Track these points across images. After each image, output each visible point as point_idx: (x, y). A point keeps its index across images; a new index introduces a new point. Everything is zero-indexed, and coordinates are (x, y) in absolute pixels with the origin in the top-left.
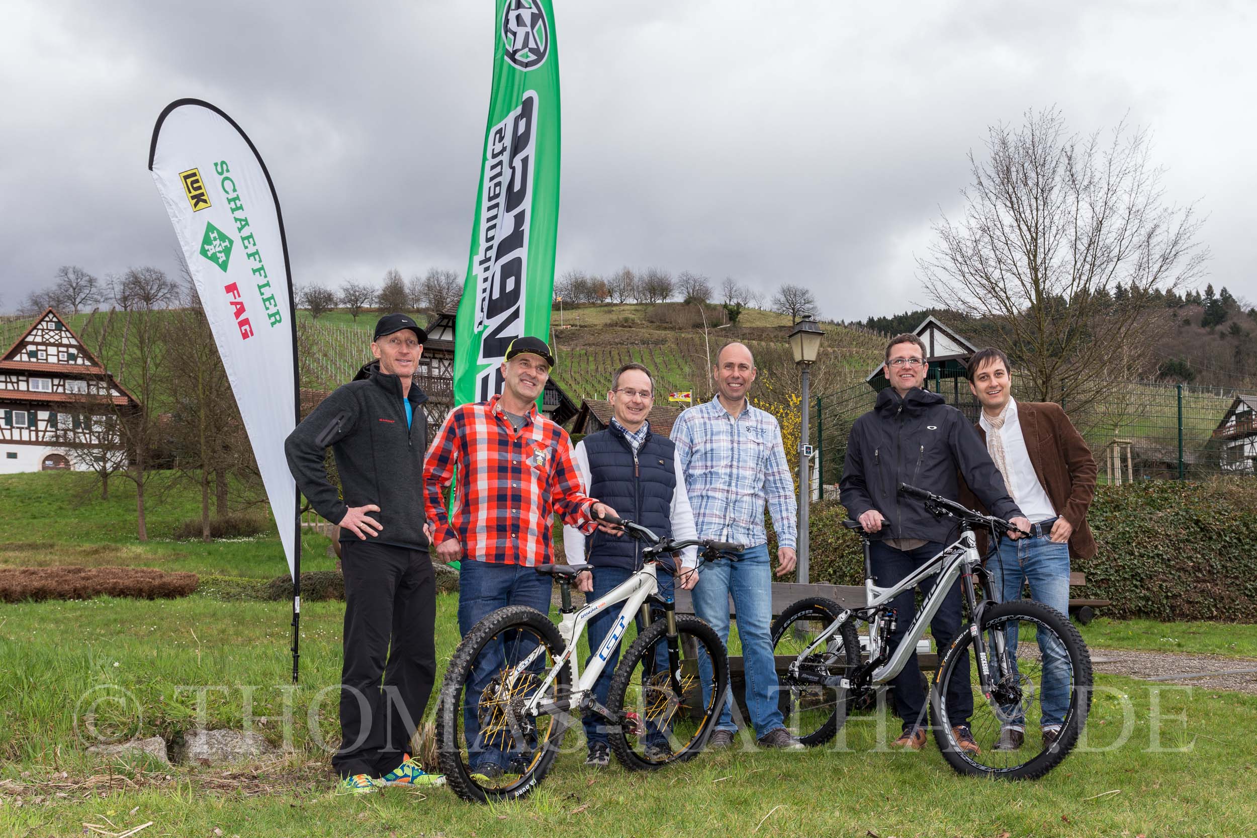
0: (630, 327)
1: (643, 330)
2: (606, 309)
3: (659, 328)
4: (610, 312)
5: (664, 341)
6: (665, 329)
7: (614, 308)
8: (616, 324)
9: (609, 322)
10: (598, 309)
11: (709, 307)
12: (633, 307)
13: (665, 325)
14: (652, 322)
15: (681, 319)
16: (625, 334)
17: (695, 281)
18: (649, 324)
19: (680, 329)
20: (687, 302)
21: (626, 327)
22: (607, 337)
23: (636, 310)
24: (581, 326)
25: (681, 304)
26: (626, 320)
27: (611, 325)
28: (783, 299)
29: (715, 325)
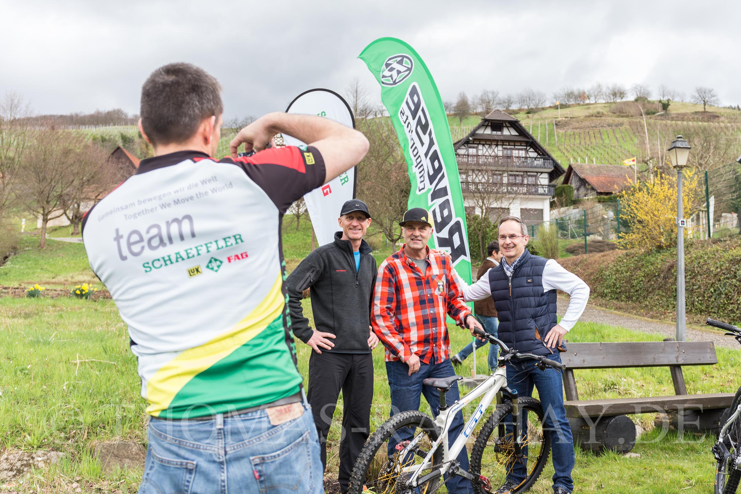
0: (601, 117)
1: (609, 118)
2: (586, 107)
3: (619, 116)
4: (588, 108)
5: (622, 124)
6: (623, 117)
7: (591, 106)
8: (592, 116)
9: (588, 114)
10: (582, 107)
11: (649, 102)
12: (603, 105)
13: (623, 114)
14: (614, 113)
15: (632, 110)
16: (597, 121)
17: (641, 87)
19: (632, 116)
20: (636, 100)
21: (598, 117)
22: (587, 123)
23: (605, 107)
24: (571, 118)
25: (633, 102)
26: (598, 113)
27: (589, 116)
28: (697, 95)
29: (654, 113)
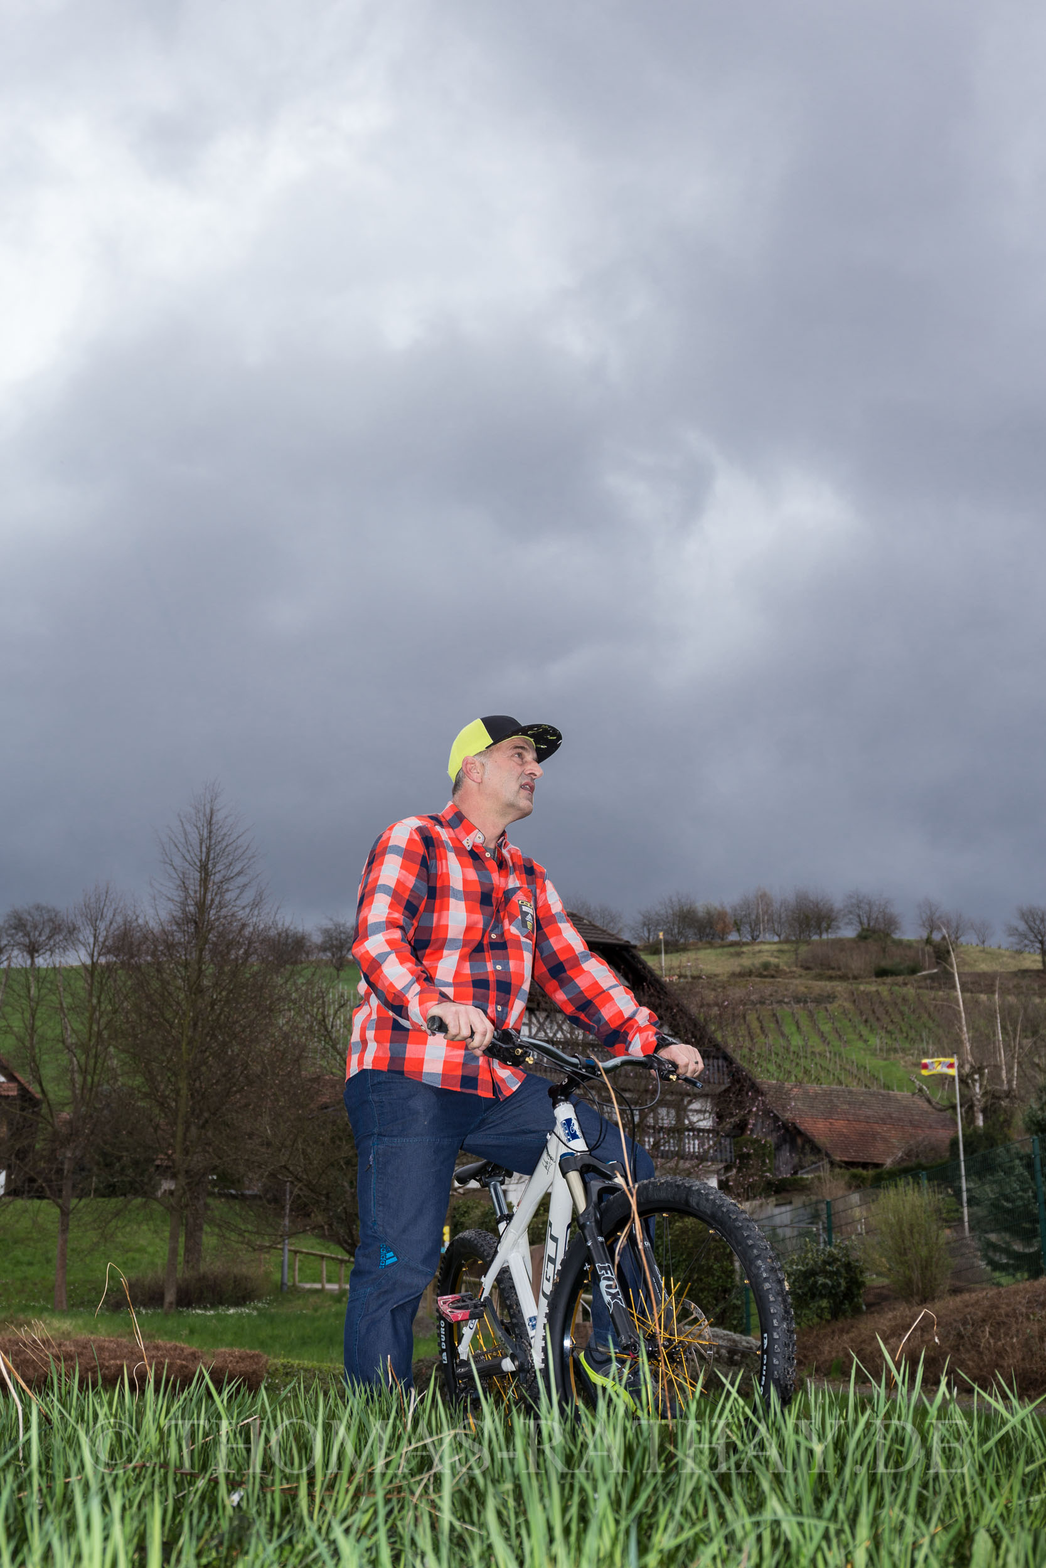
0: (773, 977)
1: (797, 982)
2: (732, 950)
3: (819, 977)
4: (739, 954)
5: (831, 997)
6: (830, 978)
7: (745, 949)
8: (750, 973)
9: (738, 970)
10: (719, 951)
11: (899, 943)
12: (775, 947)
13: (830, 972)
14: (808, 968)
15: (856, 963)
16: (766, 987)
17: (870, 904)
18: (804, 972)
19: (855, 978)
20: (863, 937)
21: (765, 977)
22: (736, 993)
23: (781, 951)
24: (693, 977)
25: (853, 940)
26: (766, 966)
27: (741, 975)
28: (1022, 927)
29: (913, 971)
